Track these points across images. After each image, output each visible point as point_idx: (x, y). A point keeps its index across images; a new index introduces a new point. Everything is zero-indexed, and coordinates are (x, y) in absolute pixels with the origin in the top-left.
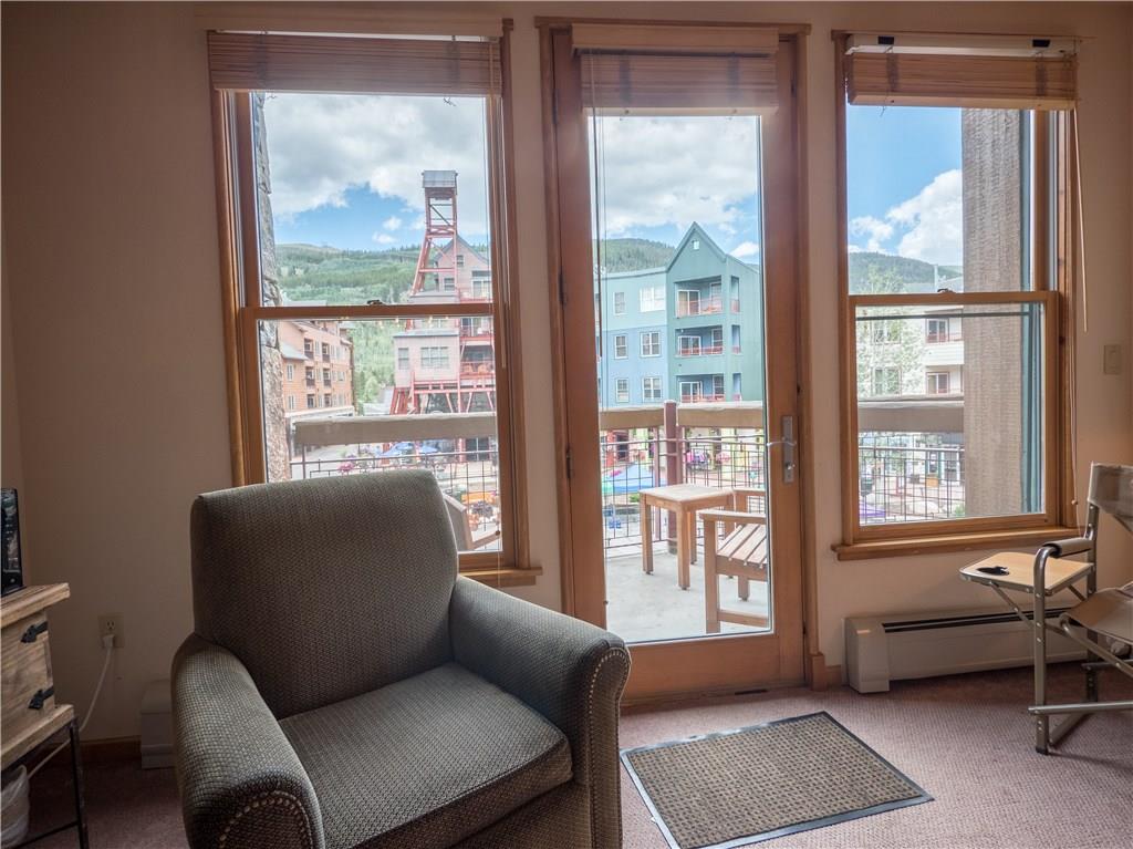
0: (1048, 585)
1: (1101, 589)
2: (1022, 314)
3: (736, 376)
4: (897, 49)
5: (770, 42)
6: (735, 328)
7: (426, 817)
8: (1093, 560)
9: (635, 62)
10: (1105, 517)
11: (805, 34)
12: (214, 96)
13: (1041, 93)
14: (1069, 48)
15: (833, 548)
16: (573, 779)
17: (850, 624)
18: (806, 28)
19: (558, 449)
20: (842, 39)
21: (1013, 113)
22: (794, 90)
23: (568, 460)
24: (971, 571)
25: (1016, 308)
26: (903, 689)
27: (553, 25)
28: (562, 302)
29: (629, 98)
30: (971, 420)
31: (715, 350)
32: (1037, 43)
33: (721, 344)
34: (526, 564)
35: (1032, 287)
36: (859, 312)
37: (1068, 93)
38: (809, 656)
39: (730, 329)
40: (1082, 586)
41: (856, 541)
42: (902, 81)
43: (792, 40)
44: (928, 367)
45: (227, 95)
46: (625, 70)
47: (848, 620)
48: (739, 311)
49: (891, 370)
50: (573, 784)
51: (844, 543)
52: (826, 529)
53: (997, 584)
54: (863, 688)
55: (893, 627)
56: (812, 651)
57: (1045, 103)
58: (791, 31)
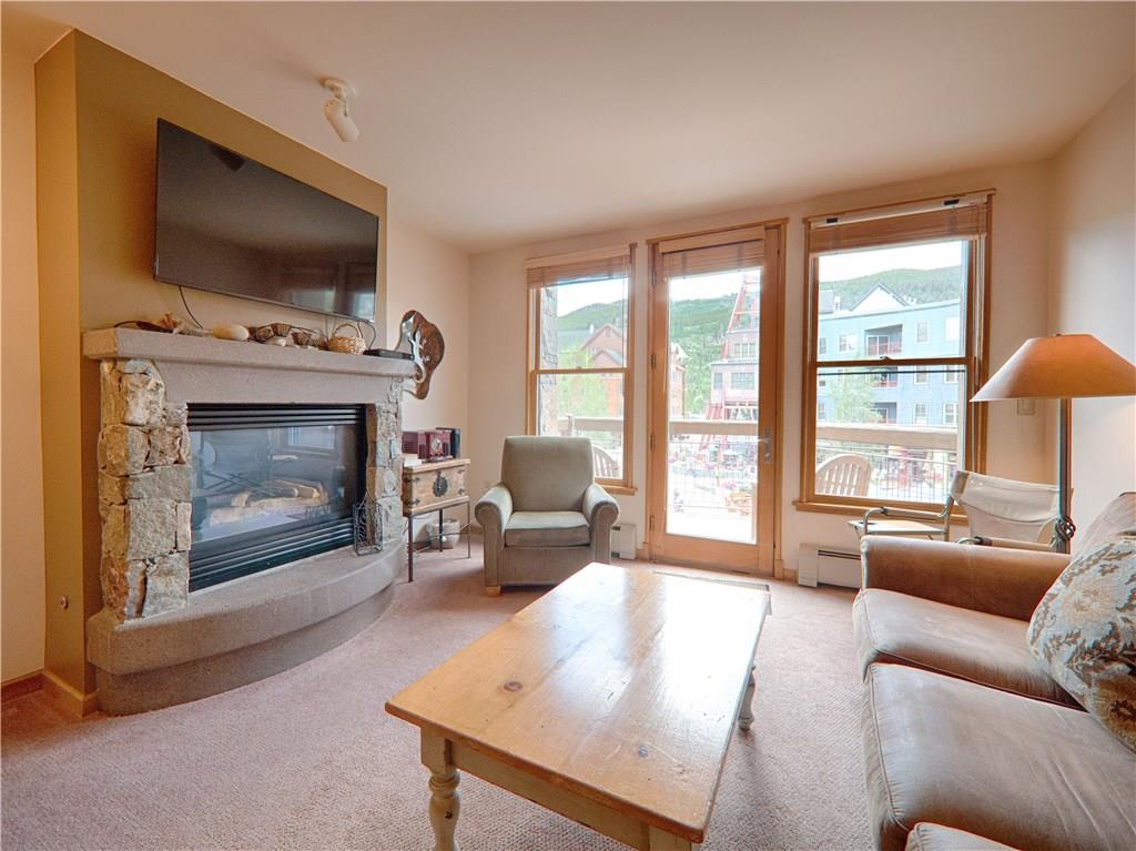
4: (839, 223)
5: (759, 232)
9: (689, 254)
11: (785, 224)
12: (528, 291)
13: (952, 233)
15: (794, 503)
18: (786, 220)
22: (778, 252)
24: (854, 523)
27: (653, 242)
29: (685, 271)
32: (948, 203)
34: (631, 486)
36: (820, 370)
43: (777, 228)
45: (533, 292)
46: (684, 259)
47: (801, 547)
51: (800, 501)
54: (801, 582)
55: (821, 553)
56: (778, 558)
58: (777, 223)
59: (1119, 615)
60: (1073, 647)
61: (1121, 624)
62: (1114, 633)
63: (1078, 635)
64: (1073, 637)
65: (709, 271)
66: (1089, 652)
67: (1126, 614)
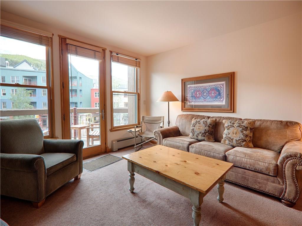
0: (136, 131)
1: (142, 132)
2: (135, 95)
3: (81, 103)
4: (118, 56)
5: (101, 50)
6: (81, 90)
7: (57, 164)
8: (142, 128)
9: (78, 48)
10: (143, 122)
11: (106, 50)
13: (136, 66)
14: (139, 61)
16: (76, 160)
17: (112, 142)
19: (62, 115)
20: (111, 52)
21: (134, 68)
22: (104, 58)
23: (64, 117)
24: (128, 131)
25: (134, 95)
26: (120, 150)
27: (62, 37)
28: (63, 88)
29: (77, 53)
30: (129, 111)
31: (75, 96)
32: (136, 59)
33: (77, 94)
34: (55, 137)
35: (136, 92)
36: (114, 93)
37: (139, 67)
38: (106, 148)
39: (79, 90)
40: (140, 131)
41: (113, 129)
42: (119, 61)
44: (124, 102)
46: (76, 49)
47: (112, 141)
48: (82, 86)
49: (117, 103)
50: (77, 160)
51: (111, 129)
52: (109, 127)
53: (131, 132)
54: (114, 151)
55: (118, 141)
56: (107, 147)
57: (137, 68)
58: (104, 49)
59: (205, 128)
60: (201, 134)
61: (206, 129)
62: (206, 130)
63: (201, 132)
64: (201, 133)
65: (82, 56)
66: (204, 133)
67: (206, 127)
